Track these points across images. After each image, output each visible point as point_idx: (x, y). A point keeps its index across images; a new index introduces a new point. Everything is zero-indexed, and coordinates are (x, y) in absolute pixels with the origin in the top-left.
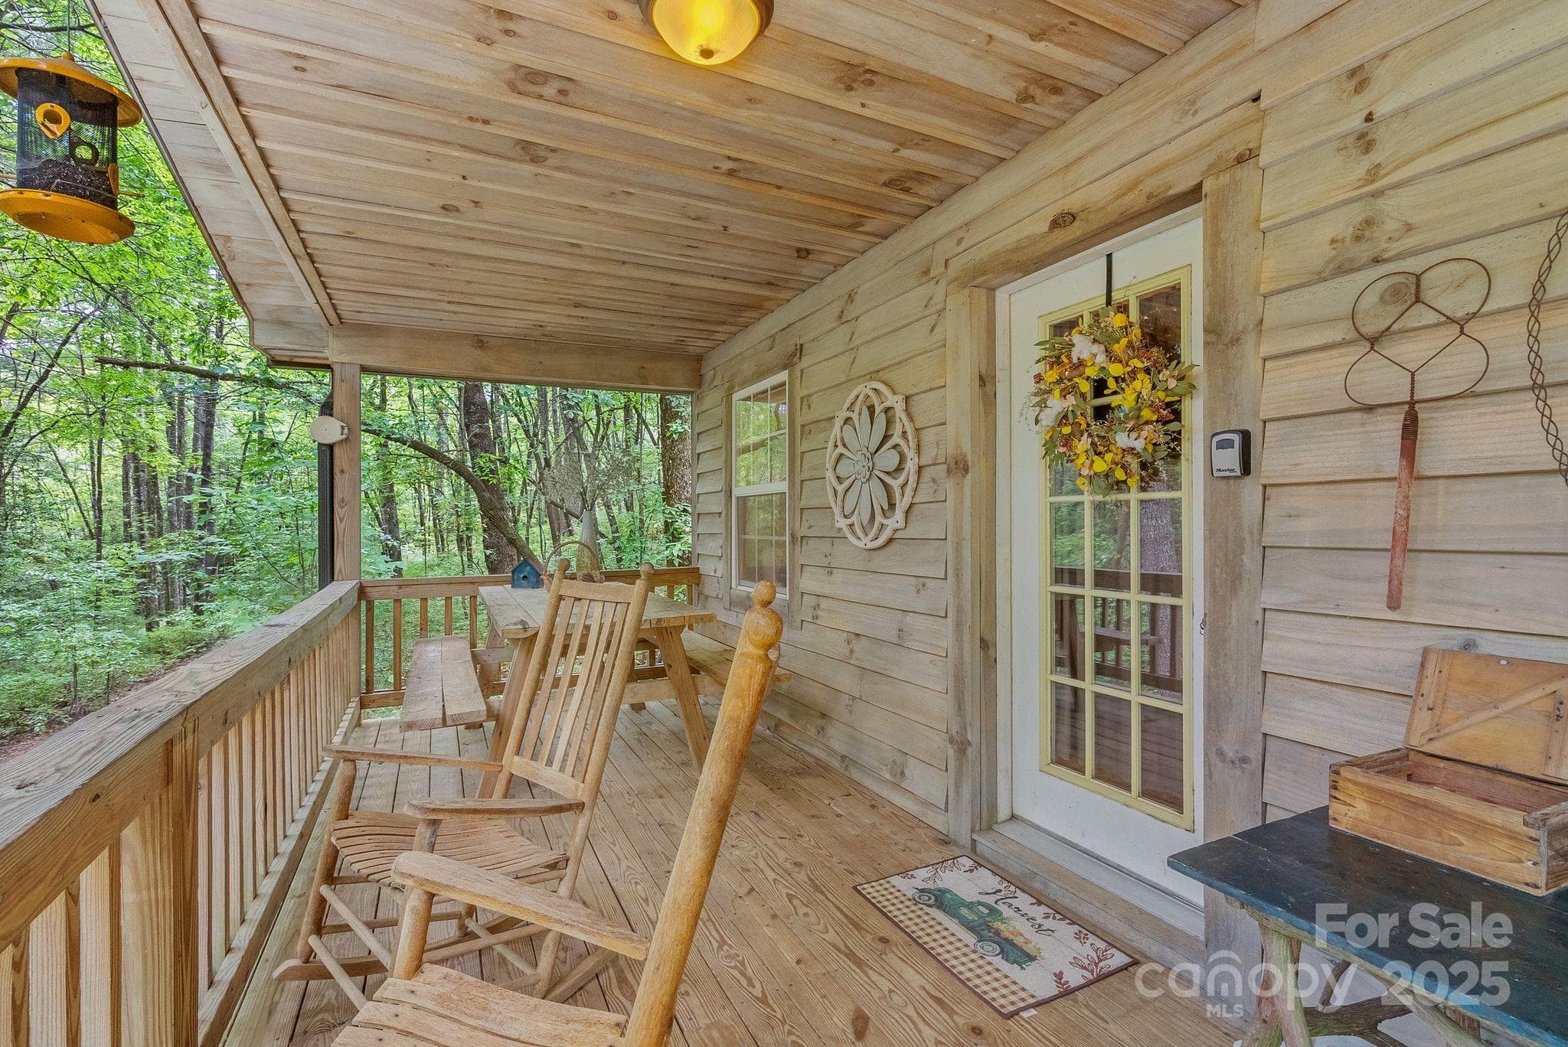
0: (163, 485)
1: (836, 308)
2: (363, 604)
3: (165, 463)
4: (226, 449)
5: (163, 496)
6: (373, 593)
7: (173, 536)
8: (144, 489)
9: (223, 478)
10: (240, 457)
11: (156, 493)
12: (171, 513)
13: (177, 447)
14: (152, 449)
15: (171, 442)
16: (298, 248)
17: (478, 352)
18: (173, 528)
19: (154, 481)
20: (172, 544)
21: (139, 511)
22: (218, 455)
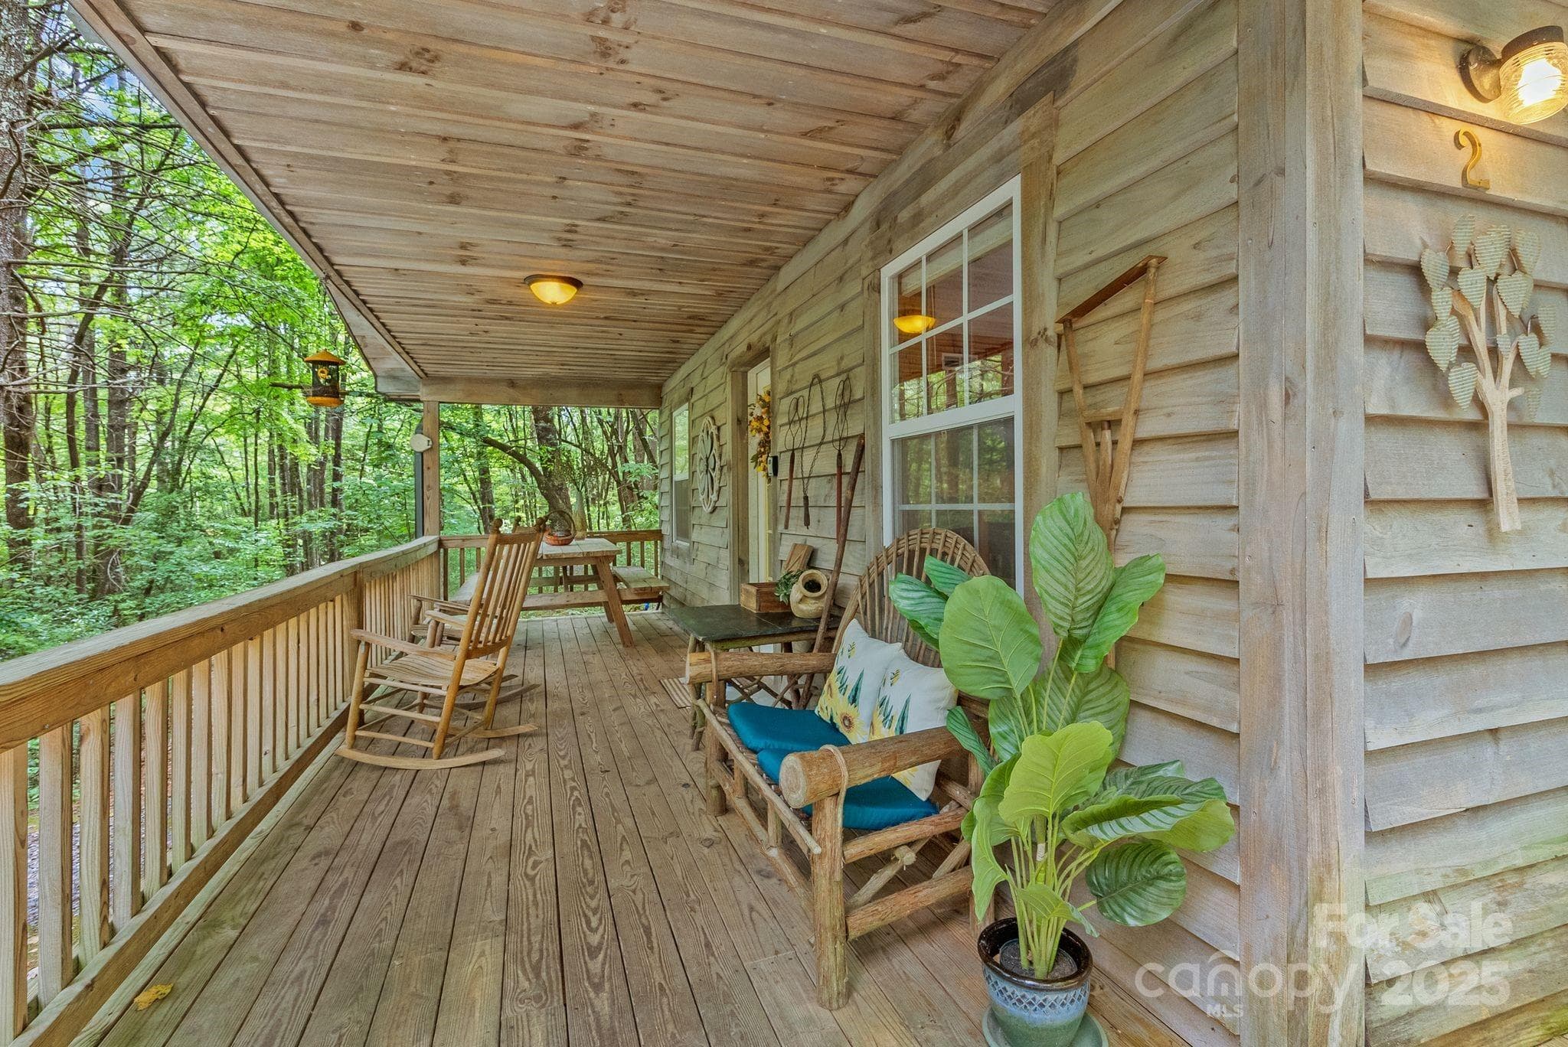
0: (303, 470)
1: (699, 372)
2: (442, 550)
3: (307, 454)
4: (353, 437)
5: (303, 480)
6: (448, 544)
7: (313, 512)
8: (288, 474)
9: (350, 463)
10: (363, 443)
11: (298, 477)
12: (309, 494)
13: (314, 438)
14: (295, 441)
15: (309, 433)
16: (401, 350)
17: (511, 390)
18: (311, 507)
19: (295, 465)
20: (311, 519)
21: (284, 492)
22: (346, 443)
